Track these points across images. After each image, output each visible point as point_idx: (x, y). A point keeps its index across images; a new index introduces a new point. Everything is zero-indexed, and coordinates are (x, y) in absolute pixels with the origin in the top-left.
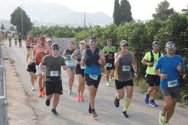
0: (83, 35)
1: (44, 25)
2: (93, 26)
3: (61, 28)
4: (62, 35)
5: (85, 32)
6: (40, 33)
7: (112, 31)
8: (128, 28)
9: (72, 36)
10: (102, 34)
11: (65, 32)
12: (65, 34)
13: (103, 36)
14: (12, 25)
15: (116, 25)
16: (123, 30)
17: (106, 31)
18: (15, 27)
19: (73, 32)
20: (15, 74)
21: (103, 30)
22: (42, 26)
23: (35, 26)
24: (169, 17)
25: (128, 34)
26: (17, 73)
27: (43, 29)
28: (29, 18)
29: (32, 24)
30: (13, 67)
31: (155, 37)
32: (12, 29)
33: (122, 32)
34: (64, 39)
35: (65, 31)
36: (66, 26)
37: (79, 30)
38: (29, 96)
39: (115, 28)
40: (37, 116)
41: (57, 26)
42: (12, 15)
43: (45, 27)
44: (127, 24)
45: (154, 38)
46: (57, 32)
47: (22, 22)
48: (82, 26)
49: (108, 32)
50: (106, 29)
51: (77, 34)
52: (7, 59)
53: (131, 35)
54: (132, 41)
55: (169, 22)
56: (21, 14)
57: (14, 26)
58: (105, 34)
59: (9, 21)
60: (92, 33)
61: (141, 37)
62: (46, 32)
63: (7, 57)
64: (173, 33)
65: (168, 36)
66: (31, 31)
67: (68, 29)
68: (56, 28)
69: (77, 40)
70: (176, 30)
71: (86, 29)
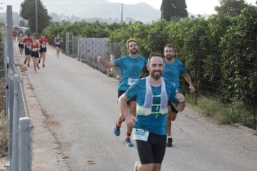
0: (120, 35)
1: (66, 20)
2: (133, 23)
3: (89, 25)
4: (90, 34)
5: (123, 31)
6: (60, 30)
7: (161, 30)
8: (183, 25)
9: (105, 35)
10: (147, 34)
11: (96, 30)
12: (95, 33)
13: (149, 37)
14: (22, 19)
15: (166, 22)
16: (177, 29)
17: (152, 29)
18: (26, 22)
19: (106, 29)
20: (29, 86)
21: (148, 28)
22: (64, 21)
23: (54, 20)
24: (242, 11)
25: (183, 34)
26: (30, 85)
27: (65, 24)
28: (46, 10)
29: (50, 18)
30: (25, 77)
31: (222, 38)
32: (22, 24)
33: (175, 32)
34: (94, 39)
35: (96, 28)
36: (96, 21)
37: (114, 27)
38: (47, 116)
39: (166, 25)
40: (60, 143)
41: (83, 21)
42: (22, 5)
43: (68, 23)
44: (182, 20)
45: (221, 40)
46: (85, 29)
47: (36, 15)
48: (119, 22)
49: (155, 31)
50: (153, 27)
51: (112, 33)
52: (16, 65)
53: (188, 35)
54: (190, 43)
55: (241, 19)
56: (35, 4)
57: (25, 20)
58: (151, 34)
59: (19, 13)
60: (133, 31)
61: (202, 38)
62: (69, 29)
63: (17, 63)
64: (247, 34)
65: (240, 37)
66: (48, 28)
67: (99, 25)
68: (83, 24)
69: (112, 41)
70: (251, 29)
71: (125, 26)
